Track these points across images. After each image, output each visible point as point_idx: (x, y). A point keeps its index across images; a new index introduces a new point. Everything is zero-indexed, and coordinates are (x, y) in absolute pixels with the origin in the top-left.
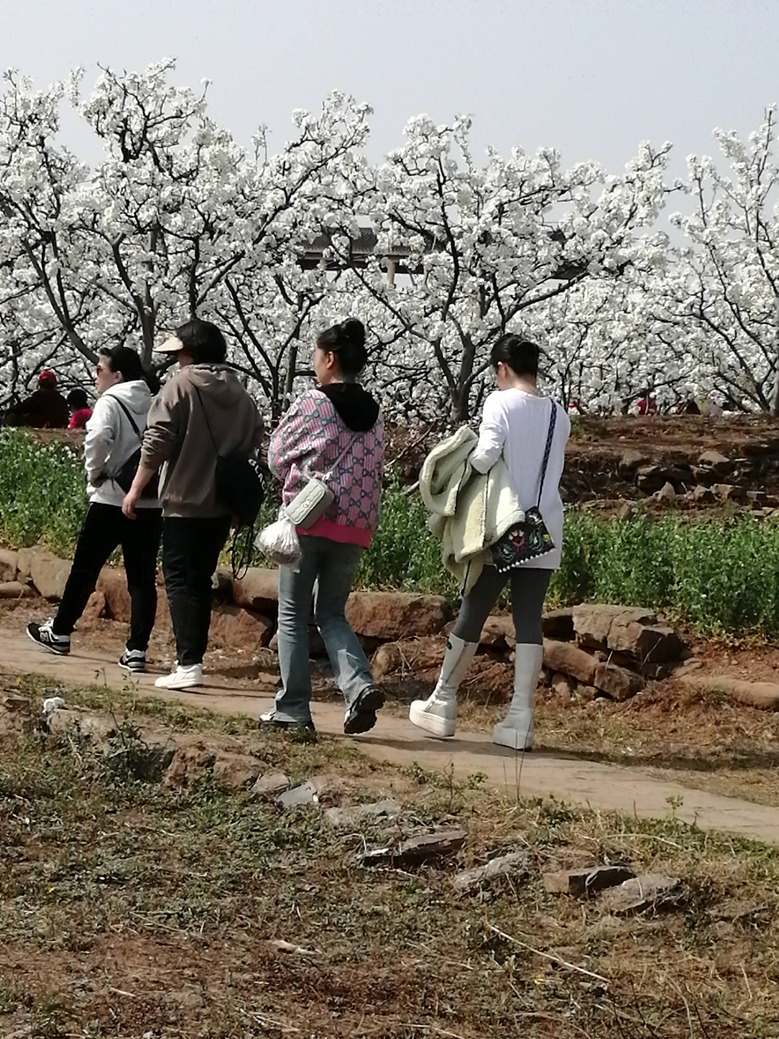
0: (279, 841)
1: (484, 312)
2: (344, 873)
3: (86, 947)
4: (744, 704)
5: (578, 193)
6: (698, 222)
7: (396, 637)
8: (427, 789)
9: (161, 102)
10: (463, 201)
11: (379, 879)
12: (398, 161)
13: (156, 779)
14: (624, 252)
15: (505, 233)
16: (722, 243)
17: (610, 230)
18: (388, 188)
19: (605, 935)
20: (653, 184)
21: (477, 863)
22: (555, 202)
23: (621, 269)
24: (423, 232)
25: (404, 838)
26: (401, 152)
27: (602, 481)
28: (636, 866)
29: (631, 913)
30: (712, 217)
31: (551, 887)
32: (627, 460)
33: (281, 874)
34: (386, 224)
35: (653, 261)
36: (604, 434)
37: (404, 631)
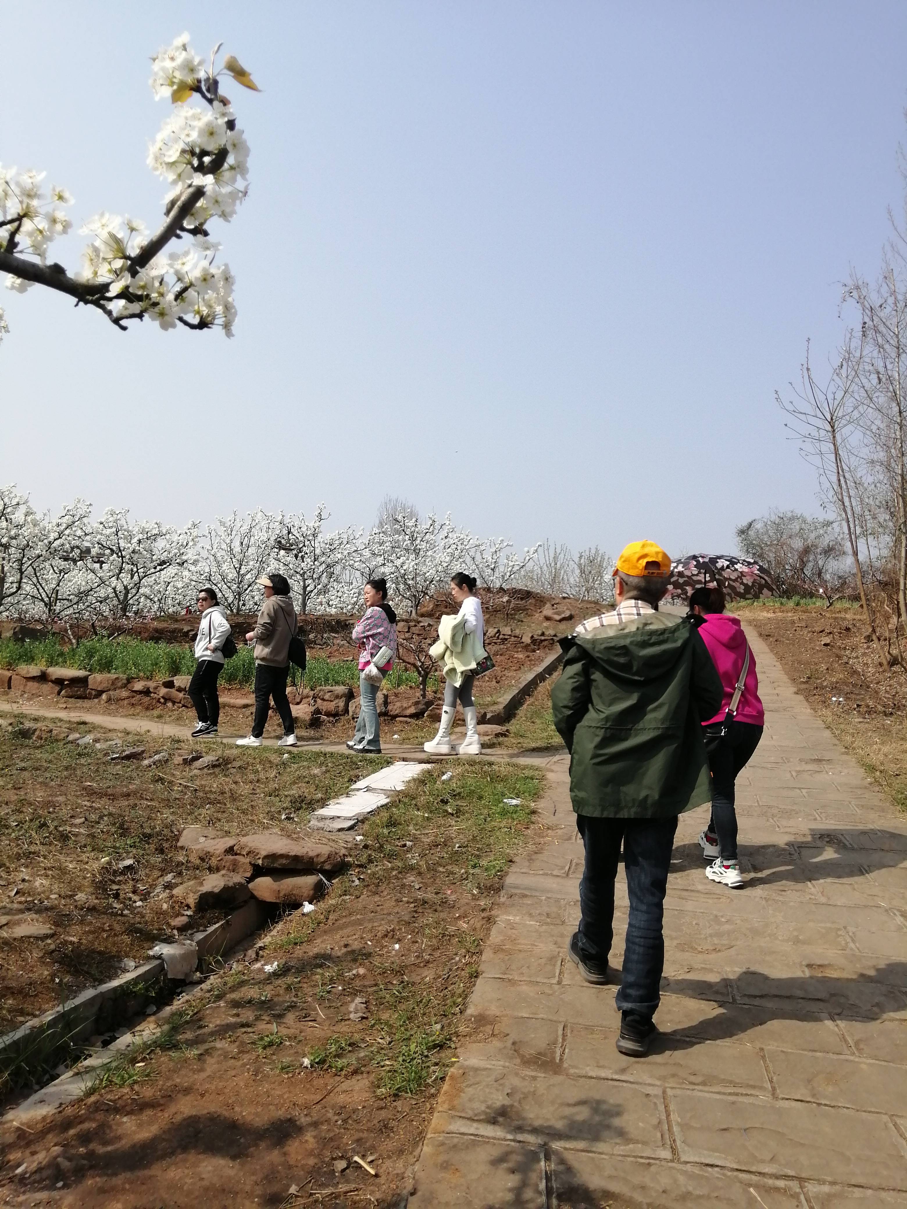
0: (79, 755)
1: (132, 578)
2: (104, 763)
3: (20, 788)
4: (233, 707)
5: (168, 537)
6: (210, 548)
7: (109, 690)
8: (130, 736)
9: (11, 499)
10: (125, 538)
11: (116, 764)
12: (101, 523)
13: (30, 738)
14: (184, 558)
15: (142, 550)
16: (219, 555)
17: (179, 550)
18: (98, 533)
19: (195, 776)
20: (195, 534)
21: (150, 757)
22: (159, 539)
23: (183, 563)
24: (109, 548)
25: (124, 751)
26: (103, 520)
27: (177, 637)
28: (204, 754)
29: (203, 768)
30: (215, 547)
31: (176, 762)
32: (185, 630)
33: (83, 765)
34: (96, 545)
35: (195, 561)
36: (177, 621)
37: (112, 688)
